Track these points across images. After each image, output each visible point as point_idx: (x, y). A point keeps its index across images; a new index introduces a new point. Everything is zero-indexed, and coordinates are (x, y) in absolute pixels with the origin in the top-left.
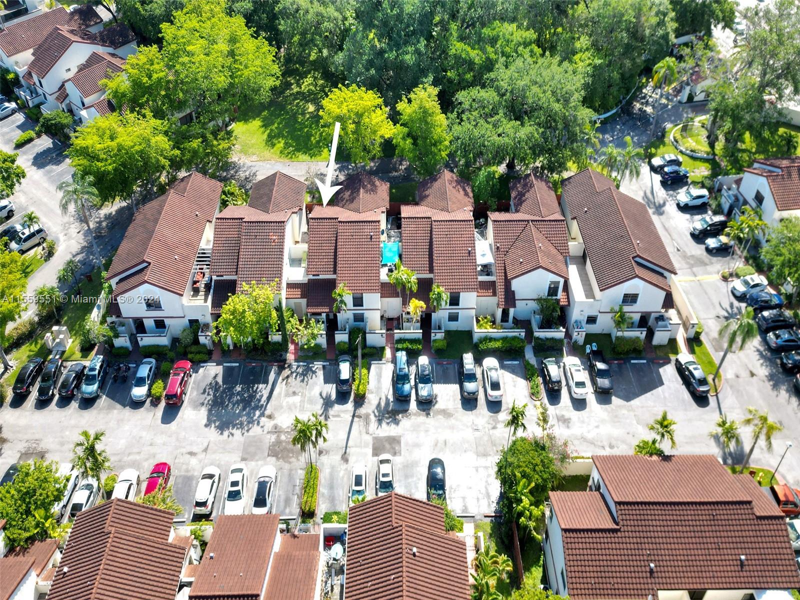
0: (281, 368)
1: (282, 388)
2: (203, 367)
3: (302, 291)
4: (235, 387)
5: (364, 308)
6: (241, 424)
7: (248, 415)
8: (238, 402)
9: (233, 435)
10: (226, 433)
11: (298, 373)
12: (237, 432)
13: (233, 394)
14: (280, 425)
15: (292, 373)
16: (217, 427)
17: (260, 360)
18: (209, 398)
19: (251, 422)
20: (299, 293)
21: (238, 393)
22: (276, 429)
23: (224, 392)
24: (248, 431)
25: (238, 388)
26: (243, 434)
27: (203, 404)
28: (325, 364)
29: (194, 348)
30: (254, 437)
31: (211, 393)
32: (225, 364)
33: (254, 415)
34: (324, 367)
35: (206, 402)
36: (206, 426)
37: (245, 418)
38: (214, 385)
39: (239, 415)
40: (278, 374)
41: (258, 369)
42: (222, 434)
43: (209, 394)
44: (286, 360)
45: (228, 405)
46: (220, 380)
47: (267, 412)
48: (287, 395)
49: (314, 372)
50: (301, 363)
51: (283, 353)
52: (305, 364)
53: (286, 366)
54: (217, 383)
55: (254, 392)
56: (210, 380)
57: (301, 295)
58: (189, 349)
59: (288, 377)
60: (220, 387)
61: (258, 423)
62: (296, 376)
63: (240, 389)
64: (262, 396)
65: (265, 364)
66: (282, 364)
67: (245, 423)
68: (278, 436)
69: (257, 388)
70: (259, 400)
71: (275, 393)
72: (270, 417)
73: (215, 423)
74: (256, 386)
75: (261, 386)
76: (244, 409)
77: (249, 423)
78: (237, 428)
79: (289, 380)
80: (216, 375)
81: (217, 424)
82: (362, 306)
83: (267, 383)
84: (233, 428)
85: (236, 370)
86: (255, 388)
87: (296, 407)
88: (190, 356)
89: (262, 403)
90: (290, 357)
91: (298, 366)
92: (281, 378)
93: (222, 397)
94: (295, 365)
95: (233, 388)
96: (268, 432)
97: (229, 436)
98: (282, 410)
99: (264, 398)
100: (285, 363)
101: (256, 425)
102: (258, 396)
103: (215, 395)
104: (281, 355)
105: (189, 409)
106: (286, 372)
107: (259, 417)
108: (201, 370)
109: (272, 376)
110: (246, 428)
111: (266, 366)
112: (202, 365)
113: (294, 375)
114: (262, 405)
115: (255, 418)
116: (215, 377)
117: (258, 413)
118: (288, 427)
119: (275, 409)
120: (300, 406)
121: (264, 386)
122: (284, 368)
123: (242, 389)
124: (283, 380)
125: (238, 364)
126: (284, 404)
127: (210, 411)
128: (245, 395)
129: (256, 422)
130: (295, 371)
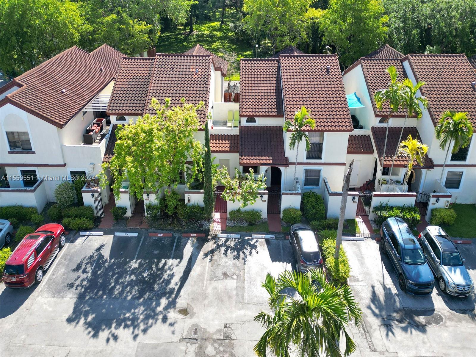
0: (202, 241)
1: (204, 267)
2: (84, 236)
3: (231, 143)
4: (129, 262)
5: (322, 161)
6: (134, 319)
7: (147, 304)
8: (131, 284)
9: (116, 338)
10: (104, 334)
11: (228, 248)
12: (124, 334)
13: (126, 272)
14: (203, 326)
15: (219, 247)
16: (89, 325)
17: (170, 230)
18: (84, 276)
19: (151, 315)
20: (227, 145)
21: (133, 272)
22: (196, 333)
23: (111, 268)
24: (145, 331)
25: (134, 264)
26: (135, 337)
27: (71, 286)
28: (268, 237)
29: (74, 210)
30: (156, 346)
31: (89, 269)
32: (117, 234)
33: (158, 304)
34: (267, 241)
35: (78, 282)
36: (70, 320)
37: (142, 308)
38: (96, 258)
39: (132, 305)
40: (198, 248)
41: (167, 241)
42: (95, 336)
43: (84, 272)
44: (208, 231)
45: (114, 287)
46: (106, 253)
47: (181, 302)
48: (213, 278)
49: (254, 247)
50: (233, 236)
51: (205, 223)
52: (238, 236)
53: (209, 237)
54: (101, 257)
55: (158, 269)
56: (91, 252)
57: (230, 147)
58: (65, 211)
59: (212, 252)
60: (106, 261)
61: (165, 319)
62: (226, 251)
63: (136, 265)
64: (172, 276)
65: (177, 235)
66: (203, 235)
67: (142, 317)
68: (200, 347)
69: (165, 264)
70: (168, 282)
71: (193, 274)
72: (184, 312)
73: (86, 315)
74: (163, 261)
75: (170, 262)
76: (141, 294)
77: (147, 317)
78: (126, 326)
79: (215, 257)
80: (102, 246)
81: (90, 318)
82: (320, 158)
83: (181, 258)
84: (119, 325)
85: (133, 242)
86: (161, 265)
87: (230, 297)
88: (65, 220)
89: (172, 285)
90: (216, 227)
91: (227, 240)
92: (201, 254)
93: (105, 274)
94: (223, 237)
95: (126, 263)
96: (182, 339)
97: (108, 340)
98: (206, 302)
99: (176, 279)
100: (208, 235)
101: (160, 321)
102: (165, 276)
103: (94, 273)
104: (202, 225)
105: (46, 295)
106: (209, 246)
107: (166, 308)
108: (80, 241)
109: (188, 250)
110: (142, 326)
111: (179, 239)
112: (82, 233)
113: (223, 249)
114: (172, 290)
115: (160, 309)
116: (99, 249)
117: (164, 302)
118: (219, 331)
119: (193, 299)
120: (237, 295)
121: (176, 262)
122: (208, 241)
123: (140, 265)
124: (206, 255)
125: (136, 234)
126: (210, 290)
127: (81, 297)
128: (145, 275)
129: (161, 317)
130: (224, 245)
